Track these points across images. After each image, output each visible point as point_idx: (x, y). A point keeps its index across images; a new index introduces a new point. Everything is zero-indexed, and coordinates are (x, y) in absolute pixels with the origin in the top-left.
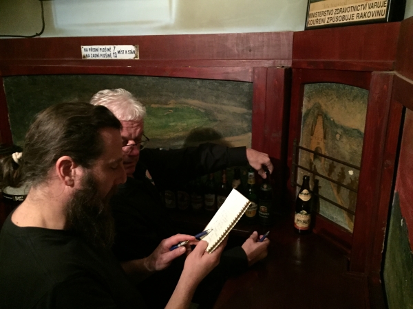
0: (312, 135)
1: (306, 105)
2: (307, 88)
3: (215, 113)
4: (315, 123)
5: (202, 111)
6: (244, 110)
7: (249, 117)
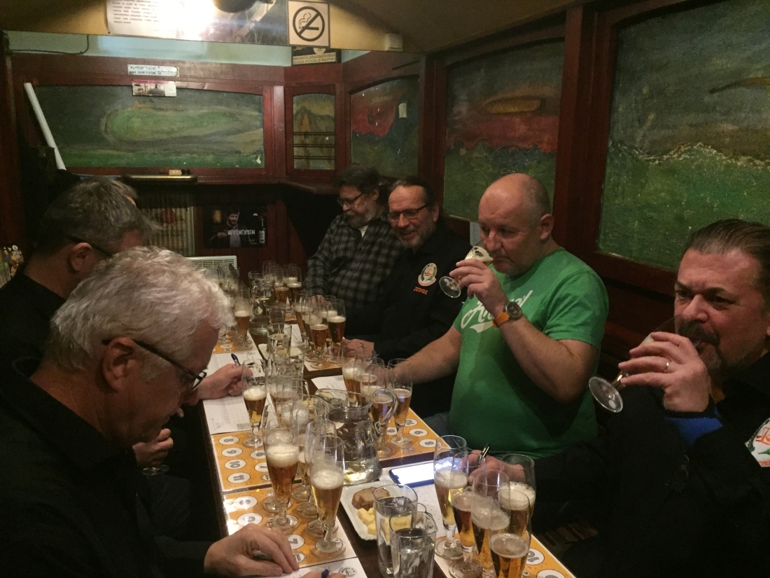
0: (302, 124)
1: (296, 108)
2: (295, 98)
3: (237, 116)
4: (303, 117)
5: (228, 114)
6: (256, 113)
7: (260, 118)
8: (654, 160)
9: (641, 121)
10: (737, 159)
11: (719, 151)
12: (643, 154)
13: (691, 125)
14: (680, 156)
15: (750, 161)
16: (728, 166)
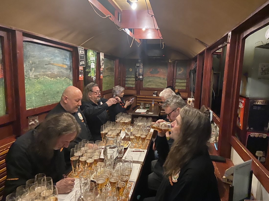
8: (36, 80)
9: (31, 70)
10: (52, 79)
11: (49, 77)
12: (33, 79)
13: (43, 72)
14: (42, 79)
15: (53, 79)
16: (50, 80)
